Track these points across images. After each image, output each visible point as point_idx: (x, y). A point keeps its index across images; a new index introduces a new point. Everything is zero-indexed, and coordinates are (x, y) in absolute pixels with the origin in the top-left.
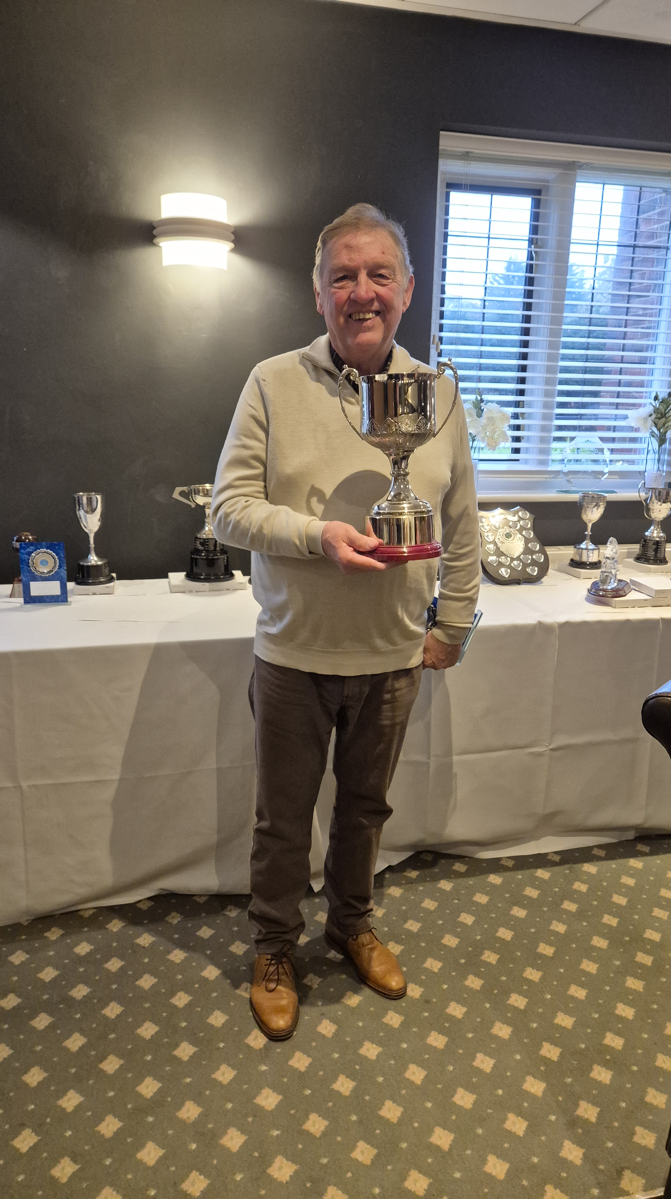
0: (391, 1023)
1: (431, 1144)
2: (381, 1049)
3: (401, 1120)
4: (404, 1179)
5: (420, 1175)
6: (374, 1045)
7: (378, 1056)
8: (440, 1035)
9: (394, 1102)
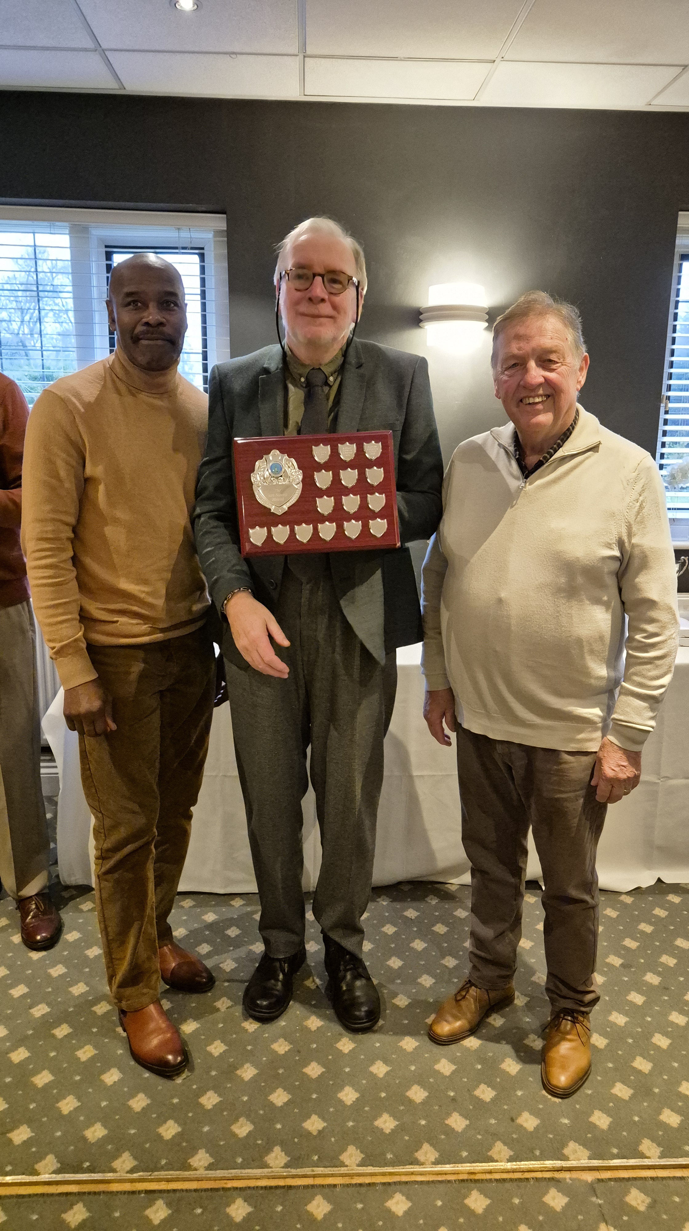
0: (634, 1001)
1: (680, 1092)
2: (628, 1019)
3: (651, 1072)
4: (660, 1114)
5: (673, 1113)
6: (621, 1015)
7: (625, 1023)
8: (681, 1016)
9: (644, 1058)
